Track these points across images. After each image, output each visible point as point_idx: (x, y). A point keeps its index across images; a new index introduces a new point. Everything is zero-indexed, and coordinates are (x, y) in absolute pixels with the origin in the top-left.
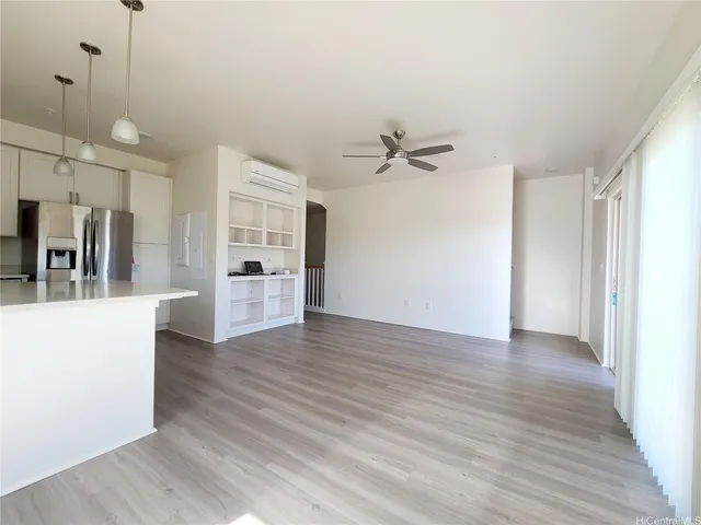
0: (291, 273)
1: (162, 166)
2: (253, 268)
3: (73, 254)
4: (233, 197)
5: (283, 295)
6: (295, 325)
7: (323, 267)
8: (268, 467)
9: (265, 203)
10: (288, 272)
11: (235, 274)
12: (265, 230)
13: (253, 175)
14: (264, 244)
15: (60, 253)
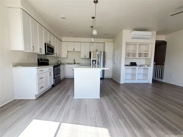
0: (147, 66)
1: (112, 40)
2: (133, 64)
3: (96, 61)
4: (127, 44)
5: (144, 73)
6: (148, 84)
7: (164, 64)
8: (119, 120)
9: (138, 44)
10: (146, 66)
11: (127, 66)
12: (137, 52)
13: (133, 36)
14: (137, 57)
15: (94, 61)
